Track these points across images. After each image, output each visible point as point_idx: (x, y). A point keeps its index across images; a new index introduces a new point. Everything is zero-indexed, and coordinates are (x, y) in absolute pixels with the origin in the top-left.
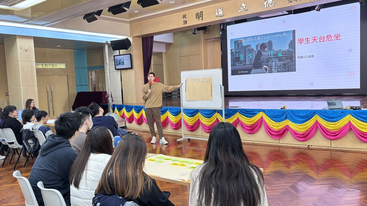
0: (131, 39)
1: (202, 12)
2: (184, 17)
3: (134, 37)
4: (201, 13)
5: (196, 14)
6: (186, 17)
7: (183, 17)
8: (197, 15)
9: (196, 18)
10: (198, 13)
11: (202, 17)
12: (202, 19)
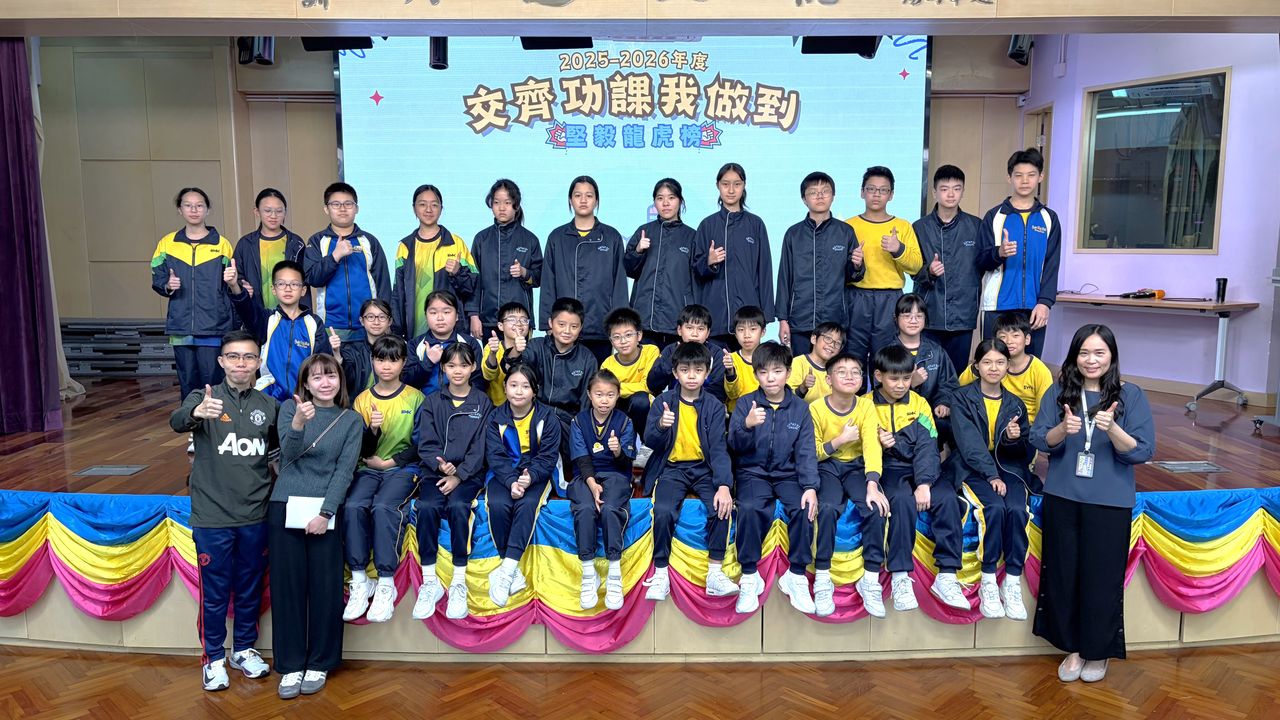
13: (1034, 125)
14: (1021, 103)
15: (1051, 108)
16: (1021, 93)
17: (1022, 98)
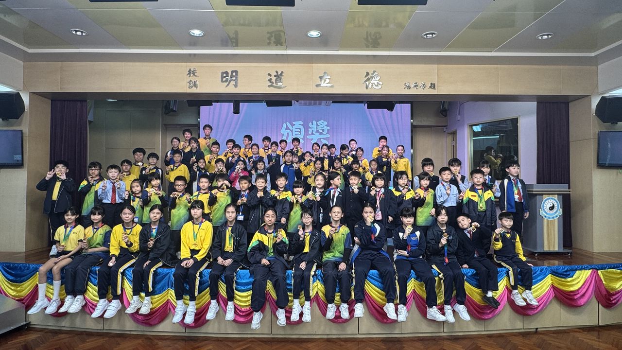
0: (26, 98)
1: (236, 72)
2: (192, 75)
3: (33, 95)
4: (234, 74)
5: (223, 73)
6: (196, 74)
7: (189, 73)
8: (225, 75)
9: (222, 81)
10: (227, 73)
11: (236, 80)
12: (236, 86)
13: (450, 138)
14: (445, 130)
15: (456, 131)
16: (445, 126)
17: (445, 128)
